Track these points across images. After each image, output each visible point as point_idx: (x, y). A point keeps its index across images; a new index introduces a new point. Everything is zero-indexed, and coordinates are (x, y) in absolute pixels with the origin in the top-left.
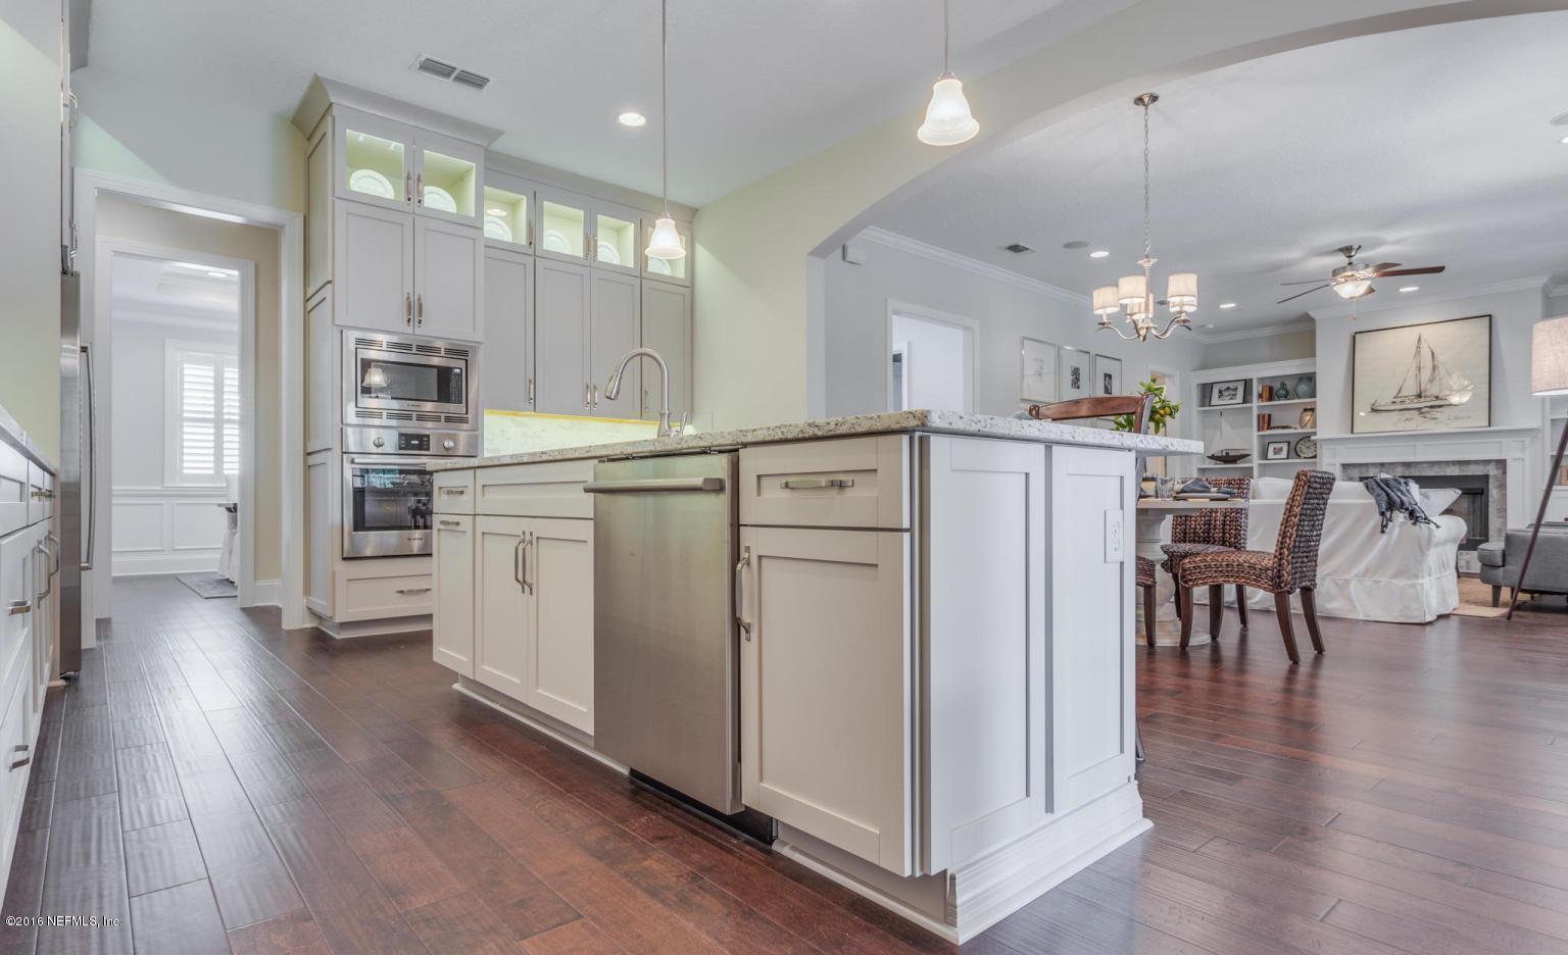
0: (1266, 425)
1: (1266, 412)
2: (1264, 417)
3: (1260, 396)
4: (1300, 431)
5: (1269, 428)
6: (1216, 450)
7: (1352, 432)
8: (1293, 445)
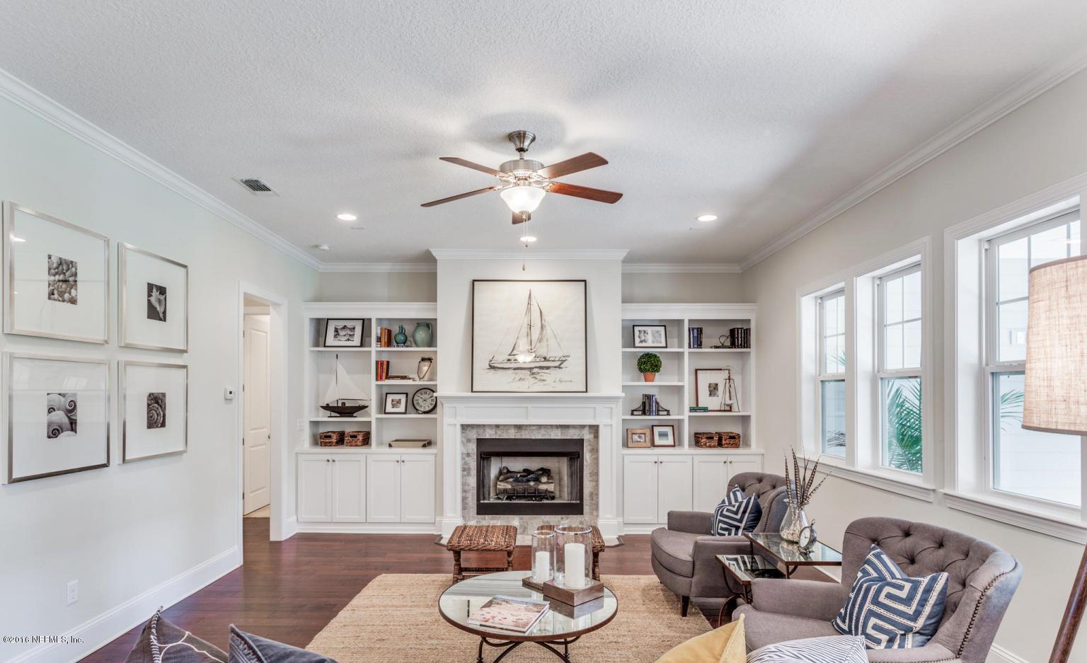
0: (384, 375)
1: (384, 358)
2: (382, 364)
3: (379, 340)
4: (418, 382)
5: (388, 377)
6: (331, 398)
7: (472, 391)
8: (410, 397)
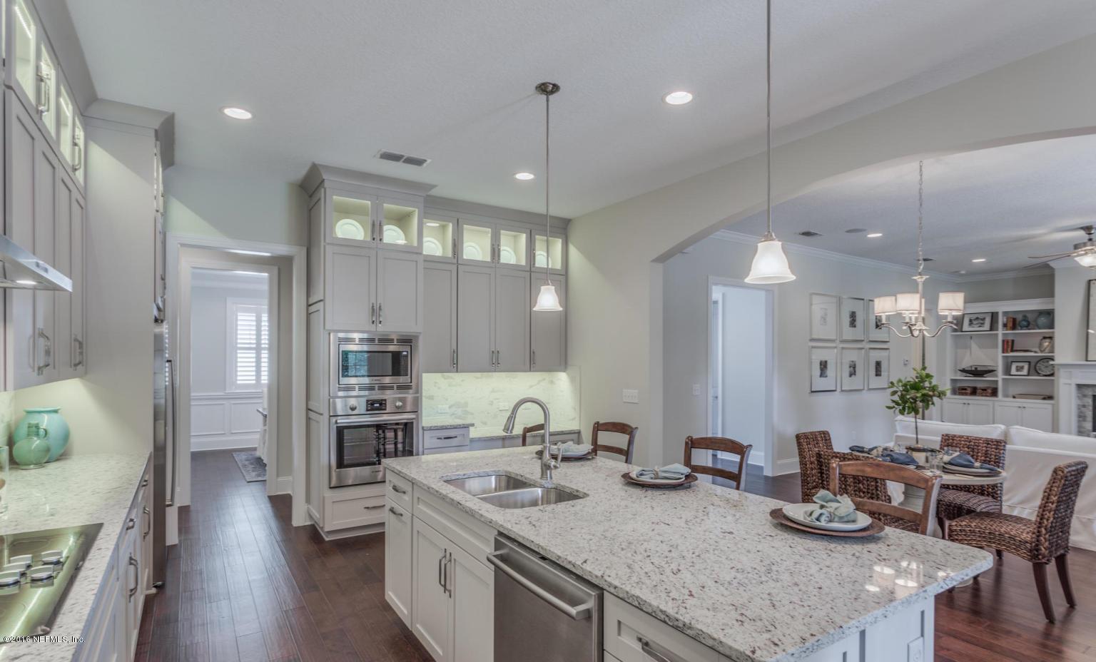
0: (1009, 349)
1: (1010, 338)
2: (1008, 342)
3: (1005, 325)
4: (1040, 354)
5: (1012, 351)
6: (967, 363)
7: (1087, 361)
8: (1033, 364)
